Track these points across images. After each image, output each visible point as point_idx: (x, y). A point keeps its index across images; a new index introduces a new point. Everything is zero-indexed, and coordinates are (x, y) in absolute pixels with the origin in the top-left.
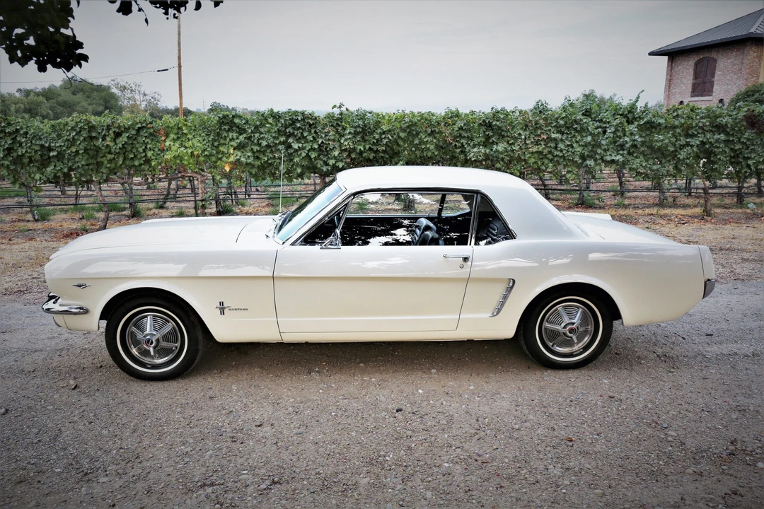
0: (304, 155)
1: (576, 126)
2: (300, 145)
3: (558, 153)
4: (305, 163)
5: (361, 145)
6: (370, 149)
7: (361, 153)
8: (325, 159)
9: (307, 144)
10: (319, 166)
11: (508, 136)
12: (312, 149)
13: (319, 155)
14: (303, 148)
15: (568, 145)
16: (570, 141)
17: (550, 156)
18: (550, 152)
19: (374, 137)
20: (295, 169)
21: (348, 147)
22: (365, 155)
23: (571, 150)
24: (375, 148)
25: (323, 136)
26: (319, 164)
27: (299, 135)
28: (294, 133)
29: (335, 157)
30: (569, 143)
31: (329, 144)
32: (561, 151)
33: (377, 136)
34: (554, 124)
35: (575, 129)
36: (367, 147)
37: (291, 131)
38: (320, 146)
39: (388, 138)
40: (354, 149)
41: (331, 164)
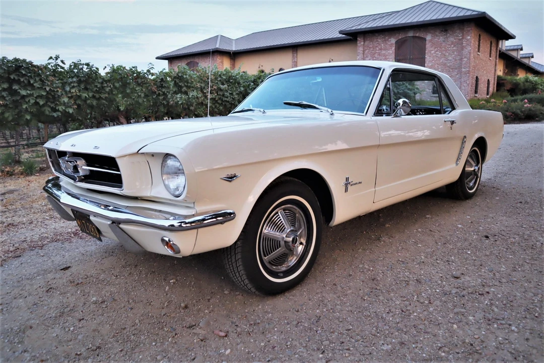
0: (32, 101)
1: (231, 81)
2: (29, 92)
3: (226, 99)
4: (34, 110)
5: (85, 93)
6: (94, 97)
7: (86, 99)
8: (52, 105)
9: (34, 92)
10: (47, 113)
11: (193, 87)
12: (41, 97)
13: (47, 102)
14: (31, 95)
15: (230, 94)
16: (230, 91)
17: (220, 102)
18: (220, 99)
19: (96, 86)
20: (24, 116)
21: (75, 94)
22: (88, 102)
23: (232, 97)
24: (97, 96)
25: (49, 83)
26: (47, 111)
27: (26, 82)
28: (19, 80)
29: (64, 104)
30: (231, 92)
31: (57, 91)
32: (227, 97)
33: (99, 86)
34: (219, 79)
35: (231, 82)
36: (91, 94)
37: (16, 78)
38: (47, 92)
39: (110, 87)
40: (79, 97)
41: (60, 110)
